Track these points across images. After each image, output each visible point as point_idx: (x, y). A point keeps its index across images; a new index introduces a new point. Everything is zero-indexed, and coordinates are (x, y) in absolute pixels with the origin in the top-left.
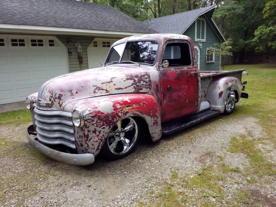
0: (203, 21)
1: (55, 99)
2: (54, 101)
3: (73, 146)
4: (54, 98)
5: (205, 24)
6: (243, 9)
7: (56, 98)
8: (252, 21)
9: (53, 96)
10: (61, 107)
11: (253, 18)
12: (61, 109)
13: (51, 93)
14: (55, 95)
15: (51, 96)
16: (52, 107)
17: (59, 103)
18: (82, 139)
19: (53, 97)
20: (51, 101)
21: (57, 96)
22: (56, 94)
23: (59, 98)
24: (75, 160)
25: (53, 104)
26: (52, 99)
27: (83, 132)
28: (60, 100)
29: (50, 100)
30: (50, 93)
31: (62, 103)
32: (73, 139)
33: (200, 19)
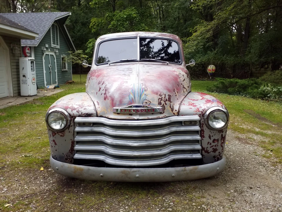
0: (56, 26)
1: (166, 102)
2: (165, 105)
3: (198, 156)
4: (165, 100)
5: (58, 30)
6: (70, 21)
7: (166, 100)
8: (79, 33)
9: (162, 97)
10: (174, 111)
11: (79, 31)
12: (174, 114)
13: (159, 94)
14: (165, 97)
15: (159, 99)
16: (164, 112)
17: (170, 107)
18: (218, 143)
19: (163, 99)
20: (161, 105)
21: (167, 97)
22: (165, 95)
23: (169, 100)
24: (218, 168)
25: (165, 109)
26: (163, 102)
27: (220, 134)
28: (171, 102)
29: (160, 103)
30: (157, 94)
31: (173, 106)
32: (198, 147)
33: (54, 24)
